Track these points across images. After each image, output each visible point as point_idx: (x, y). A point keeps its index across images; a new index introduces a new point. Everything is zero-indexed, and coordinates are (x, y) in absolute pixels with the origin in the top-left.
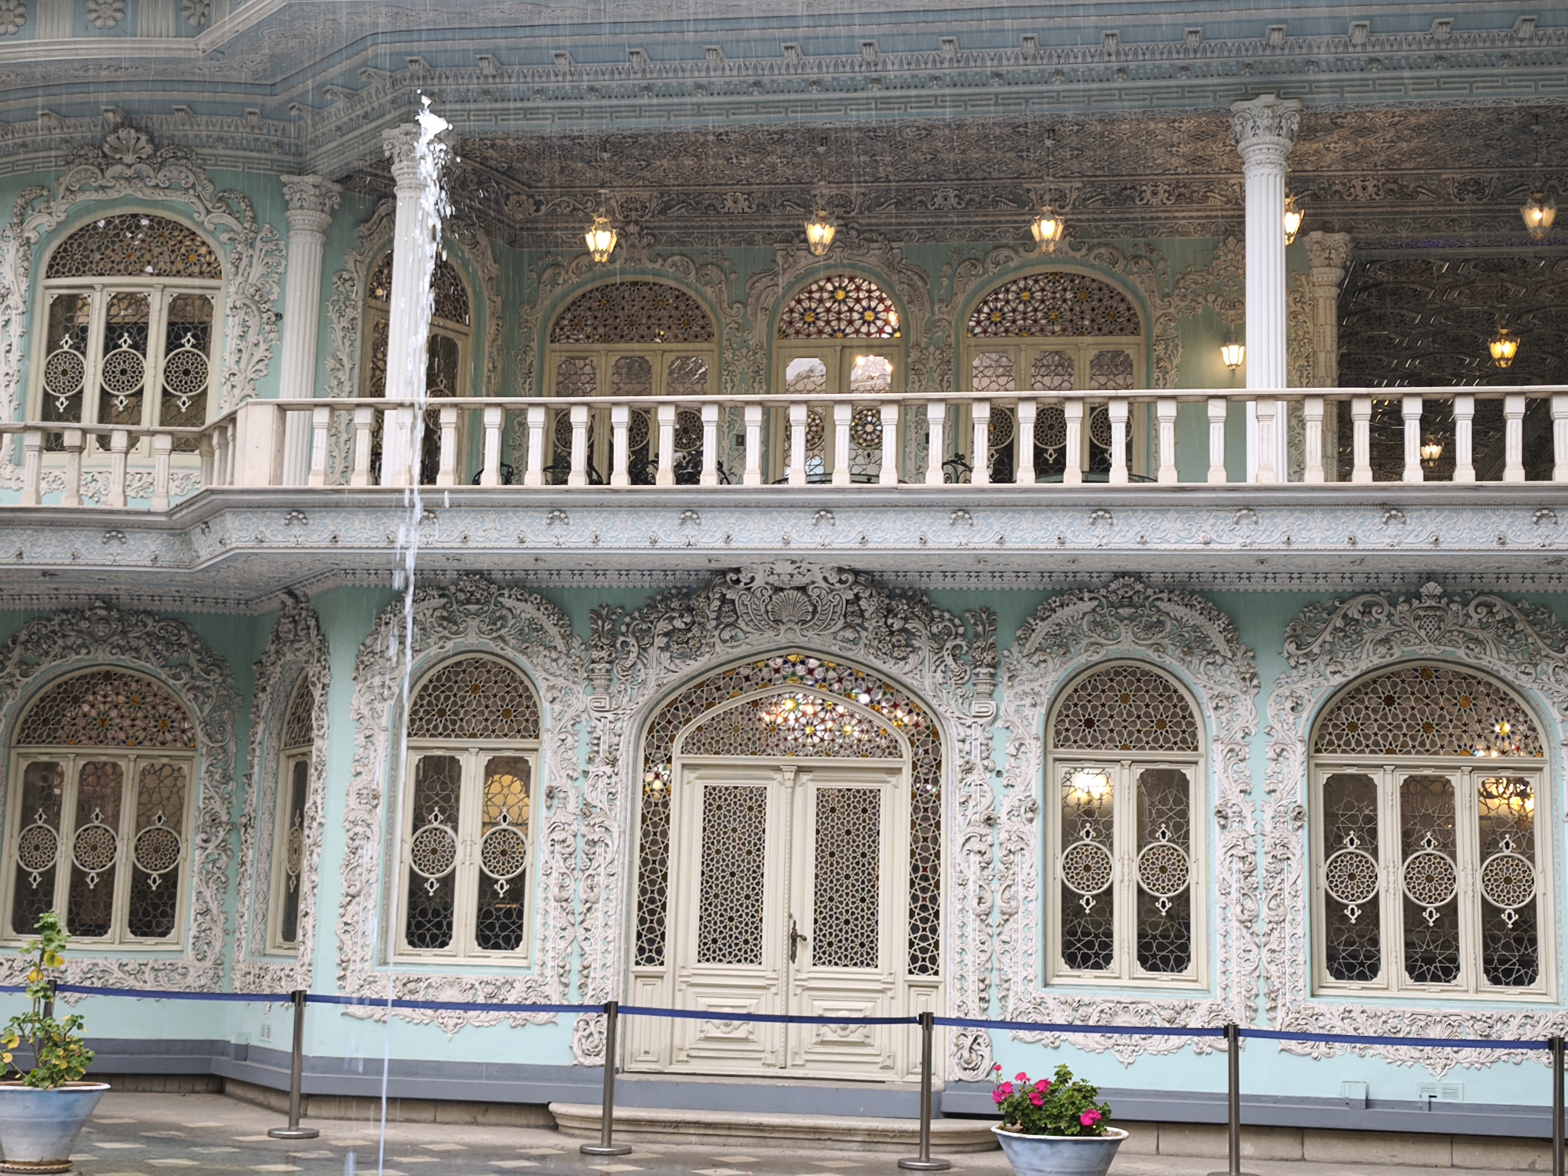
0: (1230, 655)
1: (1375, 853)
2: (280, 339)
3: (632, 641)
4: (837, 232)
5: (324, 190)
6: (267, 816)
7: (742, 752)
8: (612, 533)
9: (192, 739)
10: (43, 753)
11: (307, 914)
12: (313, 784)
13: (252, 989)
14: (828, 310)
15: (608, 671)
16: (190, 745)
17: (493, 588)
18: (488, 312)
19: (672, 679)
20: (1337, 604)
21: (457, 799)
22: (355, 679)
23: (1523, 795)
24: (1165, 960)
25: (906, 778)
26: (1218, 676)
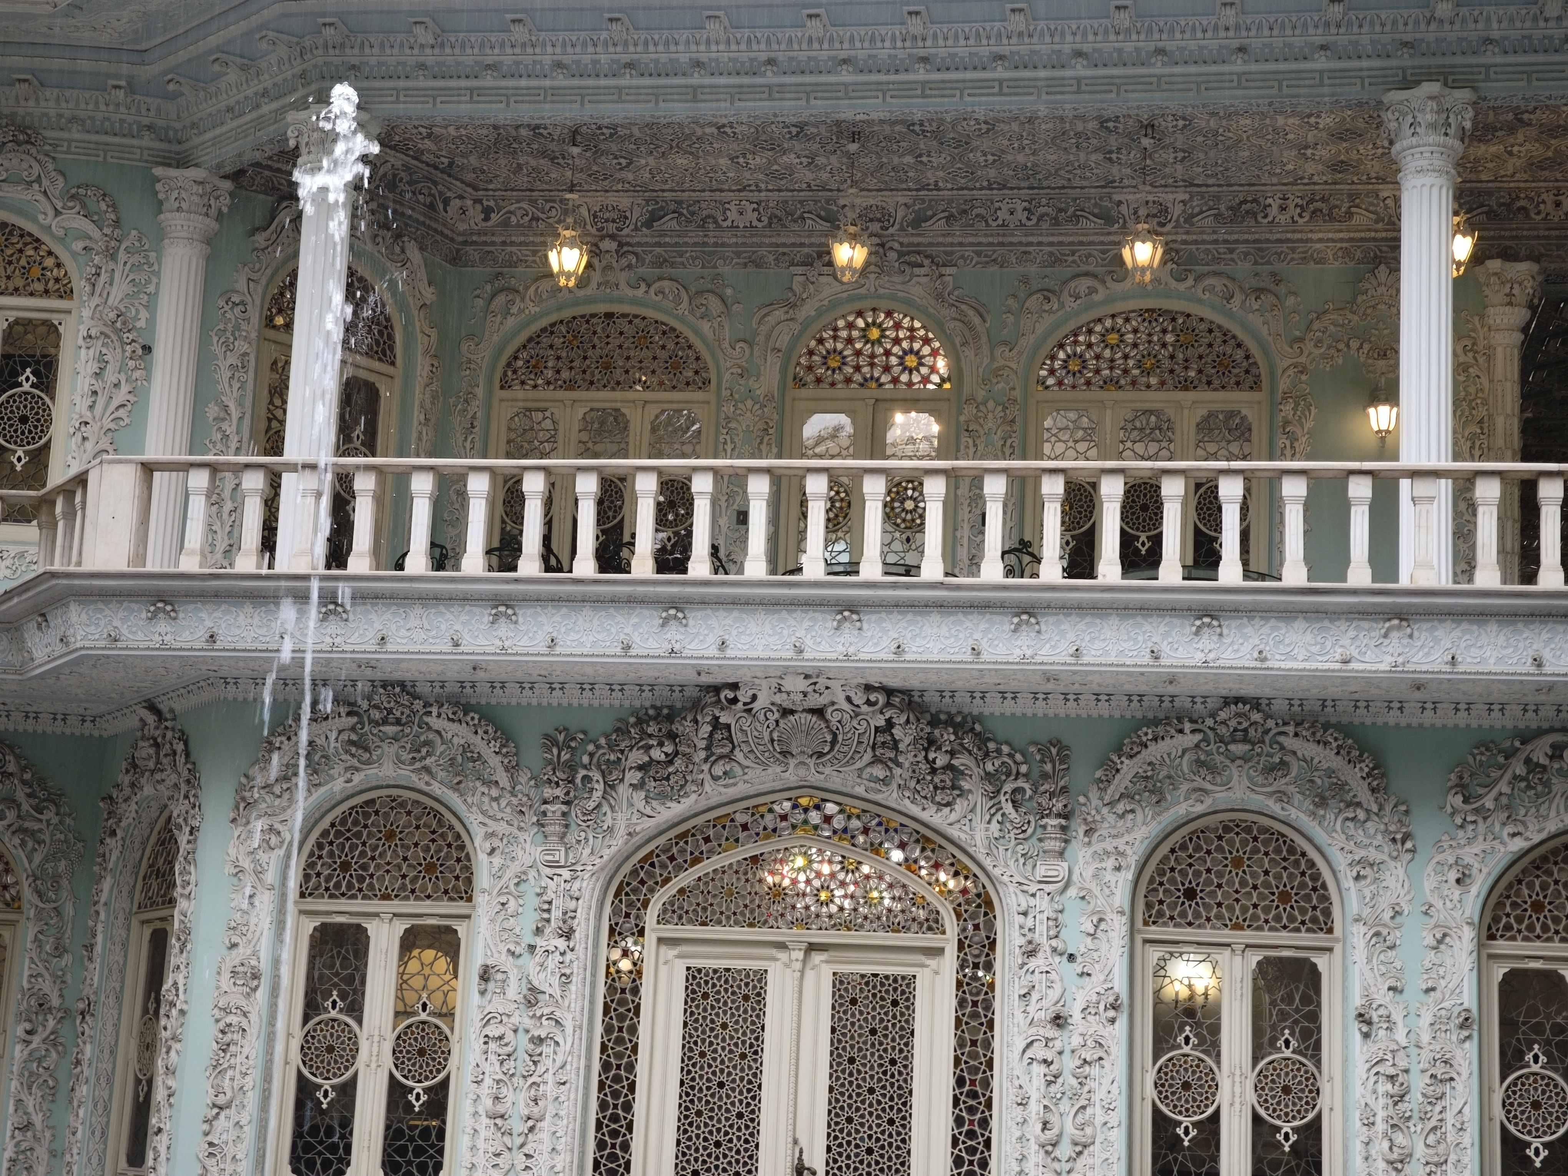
0: (1375, 808)
2: (148, 379)
3: (596, 775)
4: (870, 254)
5: (208, 188)
6: (111, 1001)
7: (737, 923)
8: (573, 636)
9: (17, 898)
11: (160, 1130)
12: (174, 958)
14: (858, 353)
15: (564, 814)
16: (13, 906)
17: (418, 705)
18: (420, 349)
19: (646, 826)
20: (1517, 744)
21: (363, 982)
22: (234, 821)
25: (949, 962)
26: (1360, 836)
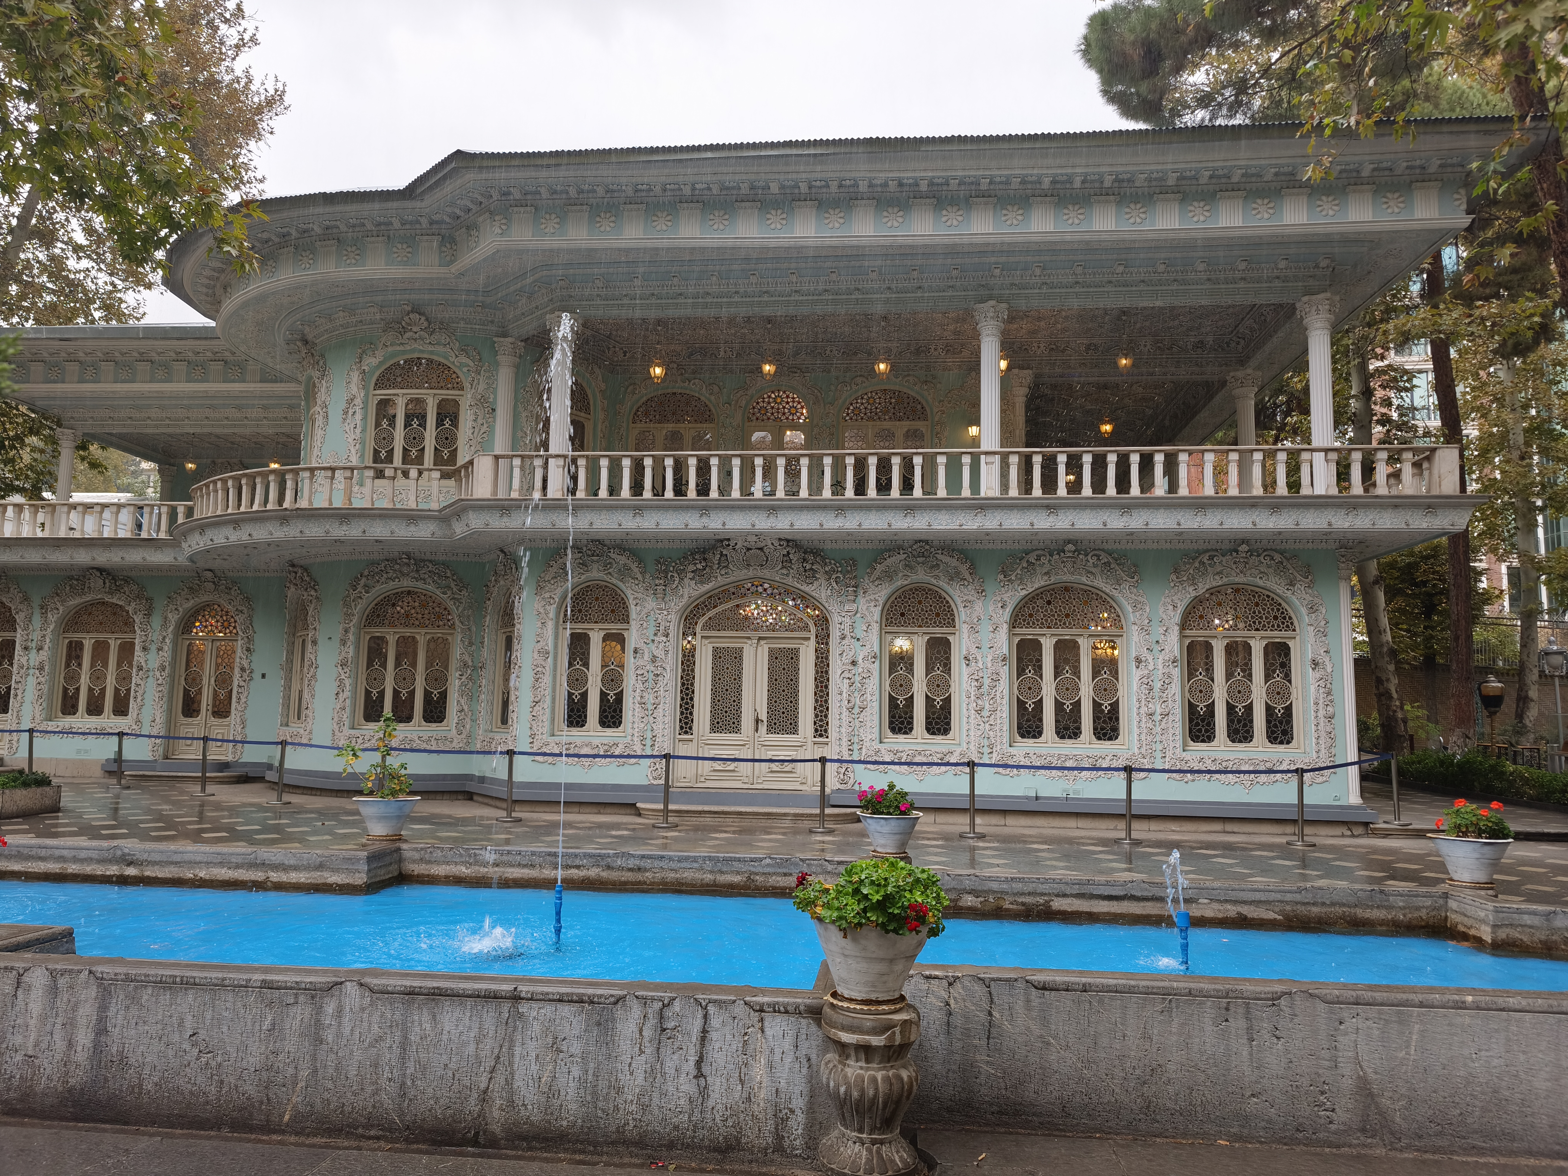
0: (971, 581)
1: (1041, 677)
2: (494, 422)
3: (676, 575)
4: (777, 368)
5: (516, 345)
6: (492, 663)
7: (731, 630)
8: (666, 521)
9: (453, 624)
10: (378, 632)
11: (513, 711)
12: (515, 646)
13: (487, 749)
14: (773, 408)
15: (664, 590)
16: (453, 627)
17: (605, 548)
18: (600, 408)
19: (696, 594)
20: (1024, 555)
21: (589, 655)
22: (535, 594)
23: (1113, 648)
24: (939, 730)
25: (812, 643)
26: (966, 591)
